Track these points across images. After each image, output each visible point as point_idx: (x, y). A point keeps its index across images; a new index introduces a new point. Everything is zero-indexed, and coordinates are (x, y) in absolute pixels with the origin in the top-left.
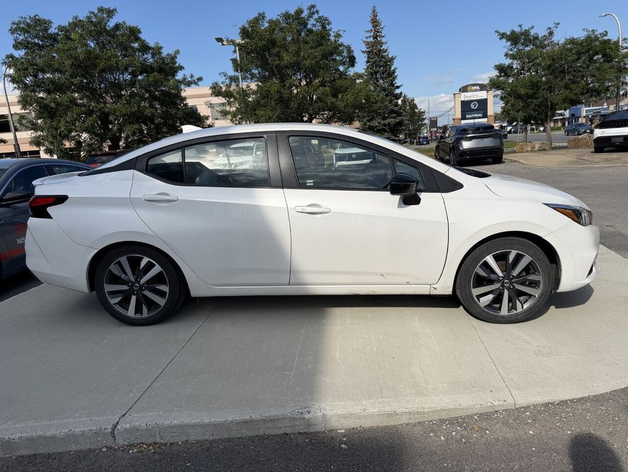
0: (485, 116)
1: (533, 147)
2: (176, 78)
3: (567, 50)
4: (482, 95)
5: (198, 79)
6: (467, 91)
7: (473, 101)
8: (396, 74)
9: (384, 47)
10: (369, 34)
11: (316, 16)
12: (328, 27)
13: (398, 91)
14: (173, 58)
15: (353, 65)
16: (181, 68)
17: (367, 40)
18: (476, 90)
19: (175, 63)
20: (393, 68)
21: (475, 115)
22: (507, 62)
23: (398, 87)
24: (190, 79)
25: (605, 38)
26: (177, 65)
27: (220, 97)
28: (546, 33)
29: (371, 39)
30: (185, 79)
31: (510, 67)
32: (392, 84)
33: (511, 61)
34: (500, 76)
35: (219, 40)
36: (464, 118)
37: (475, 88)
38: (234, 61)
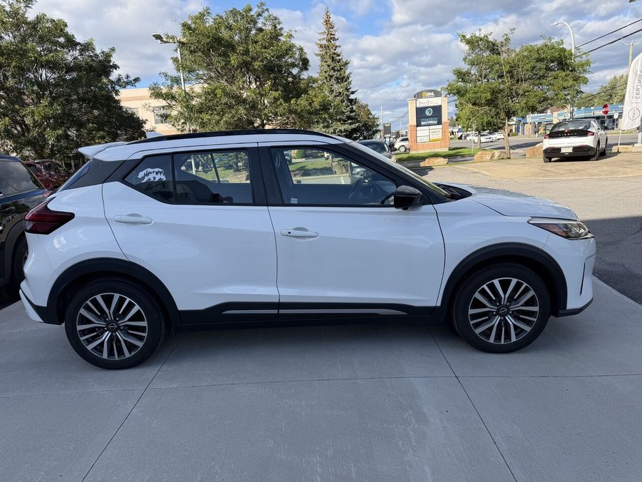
0: (440, 123)
1: (492, 156)
2: (111, 78)
3: (524, 57)
4: (436, 101)
5: (134, 80)
6: (421, 98)
7: (428, 107)
8: (350, 79)
9: (338, 51)
10: (322, 36)
11: (266, 14)
12: (278, 27)
13: (352, 97)
14: (108, 56)
15: (306, 69)
16: (115, 67)
17: (320, 43)
18: (430, 97)
19: (110, 61)
20: (347, 72)
21: (430, 122)
22: (465, 67)
23: (353, 93)
24: (126, 80)
25: (561, 47)
26: (111, 64)
27: (161, 100)
28: (503, 40)
29: (325, 42)
30: (119, 80)
31: (468, 73)
32: (347, 90)
33: (469, 67)
34: (458, 82)
35: (158, 37)
36: (418, 125)
37: (430, 94)
38: (175, 60)
